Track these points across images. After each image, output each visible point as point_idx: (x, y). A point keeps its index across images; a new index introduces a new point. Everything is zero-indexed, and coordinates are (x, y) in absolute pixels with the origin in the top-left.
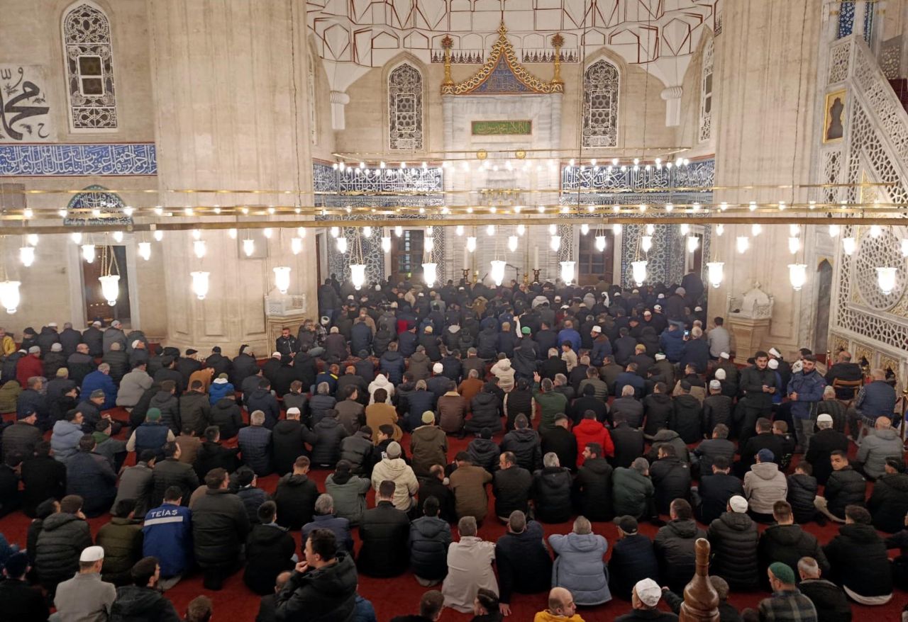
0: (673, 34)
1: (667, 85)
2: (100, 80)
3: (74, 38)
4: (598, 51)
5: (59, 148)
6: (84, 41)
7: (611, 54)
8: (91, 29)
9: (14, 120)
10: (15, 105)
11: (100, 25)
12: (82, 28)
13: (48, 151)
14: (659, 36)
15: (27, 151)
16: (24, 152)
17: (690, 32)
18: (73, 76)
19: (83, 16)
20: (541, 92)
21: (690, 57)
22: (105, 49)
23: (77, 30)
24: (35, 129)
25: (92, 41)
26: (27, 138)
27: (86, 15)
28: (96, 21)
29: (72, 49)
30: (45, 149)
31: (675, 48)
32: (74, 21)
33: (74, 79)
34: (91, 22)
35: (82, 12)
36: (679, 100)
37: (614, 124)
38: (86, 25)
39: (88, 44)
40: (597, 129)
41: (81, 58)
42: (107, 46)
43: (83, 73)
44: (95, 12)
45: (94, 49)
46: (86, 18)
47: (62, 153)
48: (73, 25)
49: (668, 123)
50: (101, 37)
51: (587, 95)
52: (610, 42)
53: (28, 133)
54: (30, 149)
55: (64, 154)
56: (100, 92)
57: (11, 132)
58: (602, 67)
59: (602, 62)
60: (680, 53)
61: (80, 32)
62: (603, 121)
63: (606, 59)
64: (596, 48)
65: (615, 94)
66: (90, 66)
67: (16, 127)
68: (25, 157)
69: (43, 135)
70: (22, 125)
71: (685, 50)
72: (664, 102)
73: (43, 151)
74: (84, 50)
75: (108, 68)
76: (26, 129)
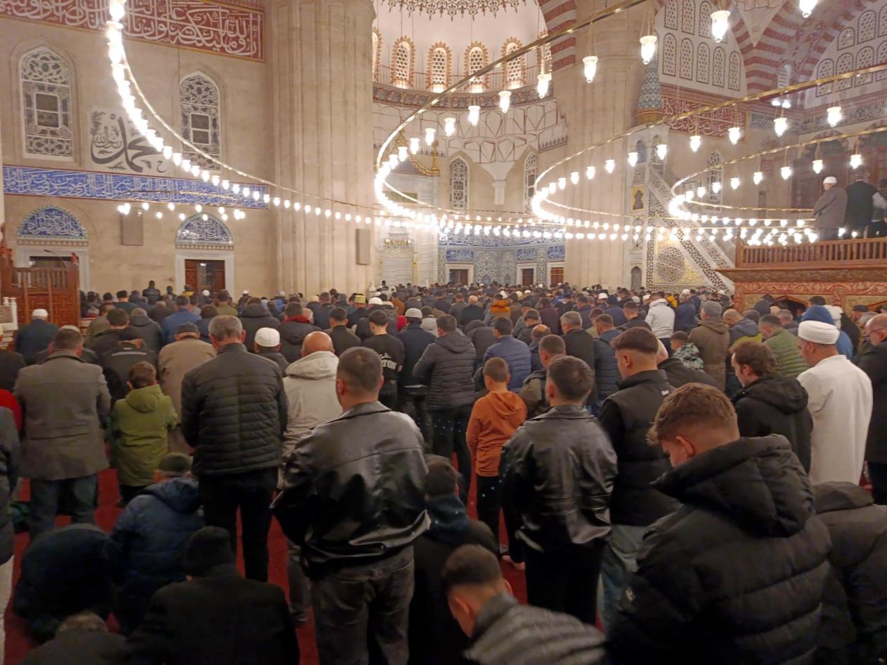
0: (505, 148)
1: (495, 178)
2: (207, 133)
3: (188, 99)
4: (457, 152)
5: (174, 181)
6: (196, 102)
7: (464, 155)
8: (203, 94)
9: (135, 156)
10: (137, 144)
11: (211, 93)
12: (196, 93)
13: (165, 183)
14: (496, 148)
15: (146, 182)
16: (143, 182)
17: (514, 147)
18: (186, 127)
19: (197, 83)
20: (425, 175)
21: (513, 163)
22: (213, 111)
23: (191, 93)
24: (154, 165)
25: (203, 103)
26: (146, 171)
27: (198, 83)
28: (207, 89)
29: (186, 107)
30: (162, 181)
31: (505, 156)
32: (189, 86)
33: (186, 130)
34: (203, 89)
35: (197, 81)
36: (503, 189)
37: (466, 201)
38: (199, 91)
39: (199, 105)
40: (457, 203)
41: (192, 115)
42: (215, 109)
43: (193, 127)
44: (206, 82)
45: (204, 110)
46: (199, 86)
47: (177, 185)
48: (188, 89)
49: (496, 203)
50: (211, 102)
51: (451, 180)
52: (464, 148)
53: (148, 168)
54: (148, 180)
55: (179, 186)
56: (208, 143)
57: (131, 165)
58: (458, 163)
59: (458, 159)
60: (508, 159)
61: (194, 95)
62: (460, 198)
63: (461, 158)
64: (456, 150)
65: (466, 181)
66: (200, 122)
67: (137, 162)
68: (144, 186)
69: (160, 170)
70: (142, 161)
71: (511, 158)
72: (494, 189)
73: (161, 183)
74: (196, 109)
75: (215, 125)
76: (146, 164)
